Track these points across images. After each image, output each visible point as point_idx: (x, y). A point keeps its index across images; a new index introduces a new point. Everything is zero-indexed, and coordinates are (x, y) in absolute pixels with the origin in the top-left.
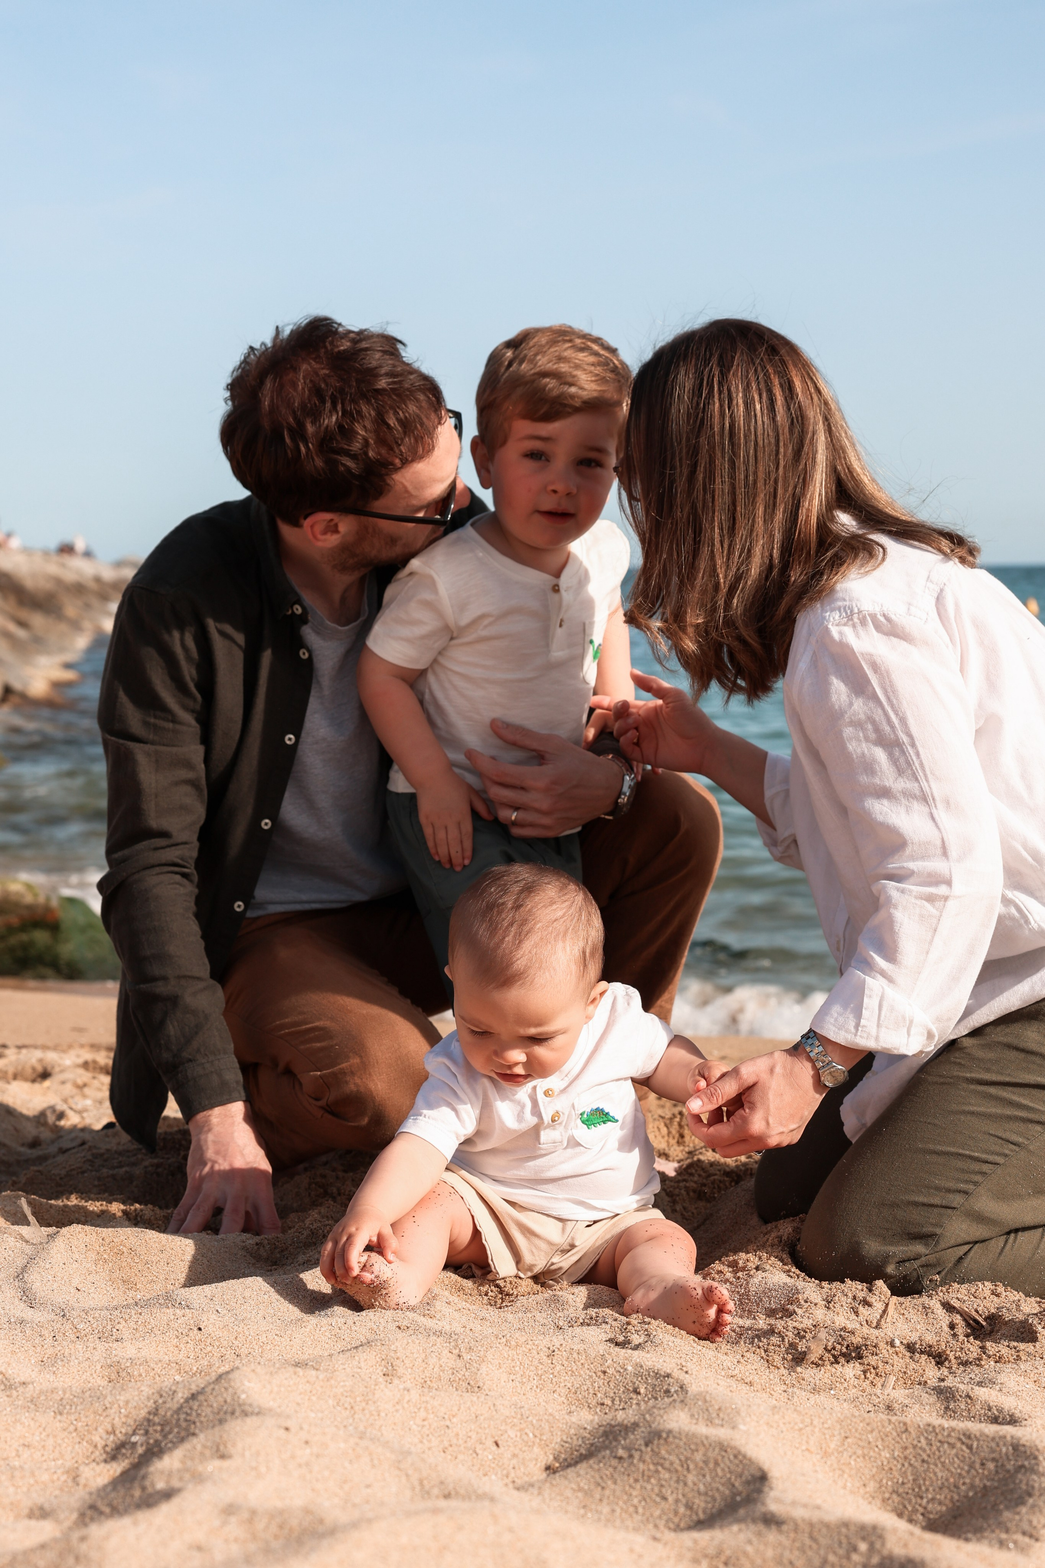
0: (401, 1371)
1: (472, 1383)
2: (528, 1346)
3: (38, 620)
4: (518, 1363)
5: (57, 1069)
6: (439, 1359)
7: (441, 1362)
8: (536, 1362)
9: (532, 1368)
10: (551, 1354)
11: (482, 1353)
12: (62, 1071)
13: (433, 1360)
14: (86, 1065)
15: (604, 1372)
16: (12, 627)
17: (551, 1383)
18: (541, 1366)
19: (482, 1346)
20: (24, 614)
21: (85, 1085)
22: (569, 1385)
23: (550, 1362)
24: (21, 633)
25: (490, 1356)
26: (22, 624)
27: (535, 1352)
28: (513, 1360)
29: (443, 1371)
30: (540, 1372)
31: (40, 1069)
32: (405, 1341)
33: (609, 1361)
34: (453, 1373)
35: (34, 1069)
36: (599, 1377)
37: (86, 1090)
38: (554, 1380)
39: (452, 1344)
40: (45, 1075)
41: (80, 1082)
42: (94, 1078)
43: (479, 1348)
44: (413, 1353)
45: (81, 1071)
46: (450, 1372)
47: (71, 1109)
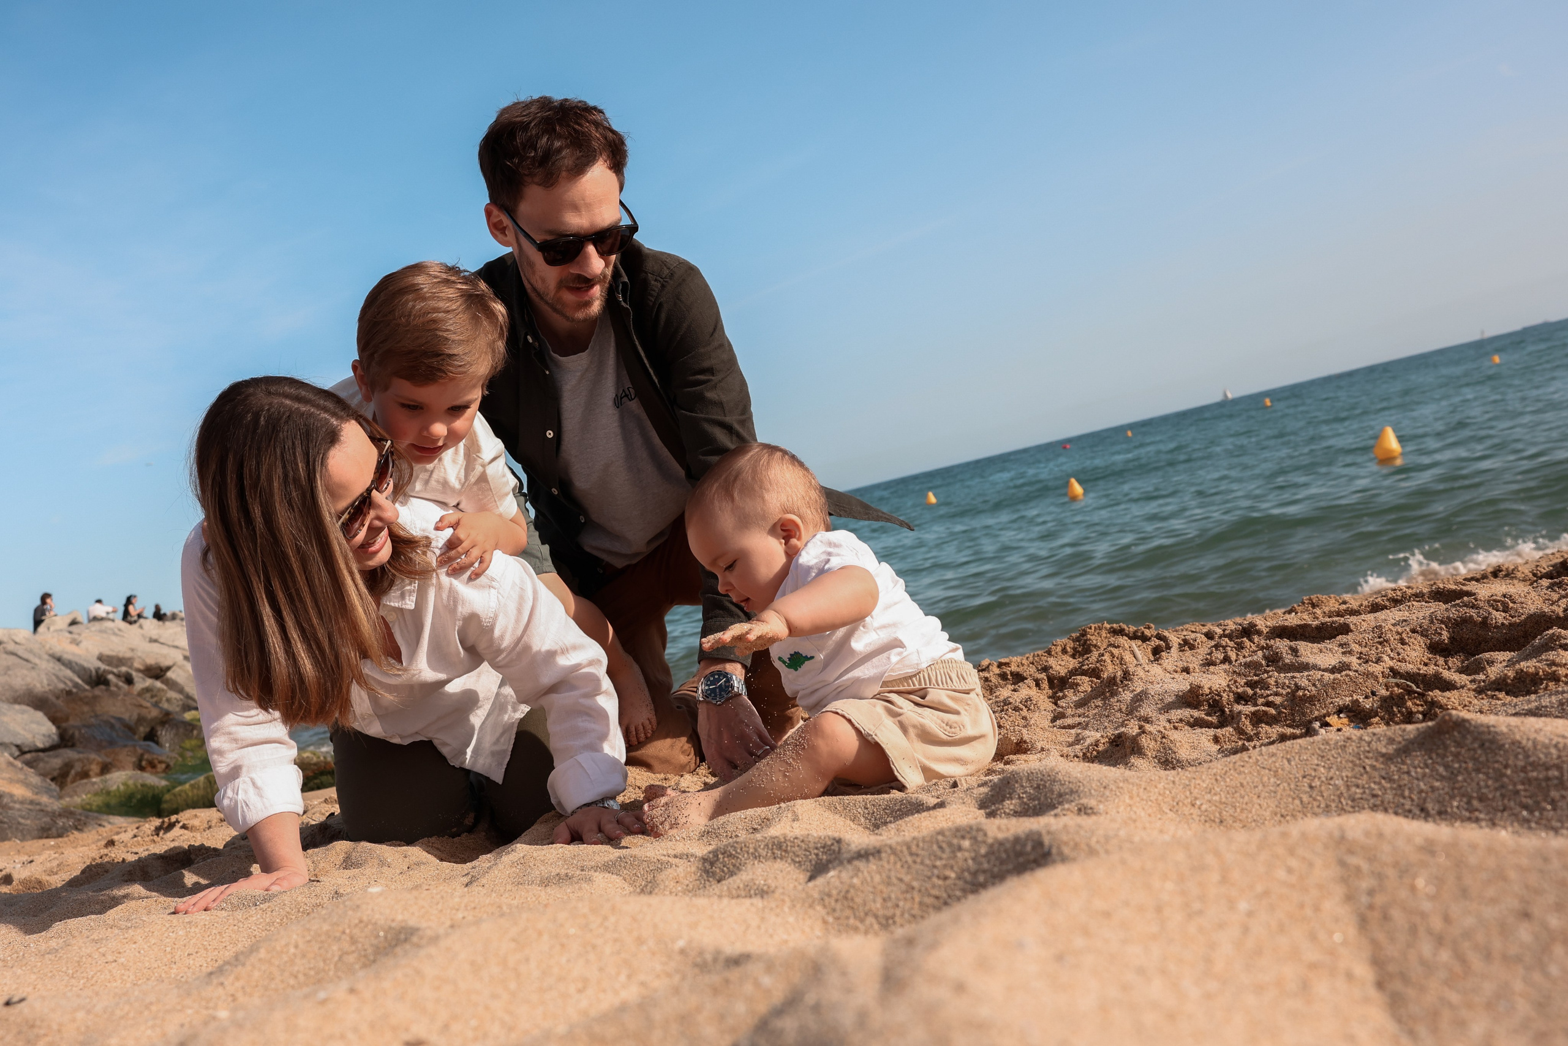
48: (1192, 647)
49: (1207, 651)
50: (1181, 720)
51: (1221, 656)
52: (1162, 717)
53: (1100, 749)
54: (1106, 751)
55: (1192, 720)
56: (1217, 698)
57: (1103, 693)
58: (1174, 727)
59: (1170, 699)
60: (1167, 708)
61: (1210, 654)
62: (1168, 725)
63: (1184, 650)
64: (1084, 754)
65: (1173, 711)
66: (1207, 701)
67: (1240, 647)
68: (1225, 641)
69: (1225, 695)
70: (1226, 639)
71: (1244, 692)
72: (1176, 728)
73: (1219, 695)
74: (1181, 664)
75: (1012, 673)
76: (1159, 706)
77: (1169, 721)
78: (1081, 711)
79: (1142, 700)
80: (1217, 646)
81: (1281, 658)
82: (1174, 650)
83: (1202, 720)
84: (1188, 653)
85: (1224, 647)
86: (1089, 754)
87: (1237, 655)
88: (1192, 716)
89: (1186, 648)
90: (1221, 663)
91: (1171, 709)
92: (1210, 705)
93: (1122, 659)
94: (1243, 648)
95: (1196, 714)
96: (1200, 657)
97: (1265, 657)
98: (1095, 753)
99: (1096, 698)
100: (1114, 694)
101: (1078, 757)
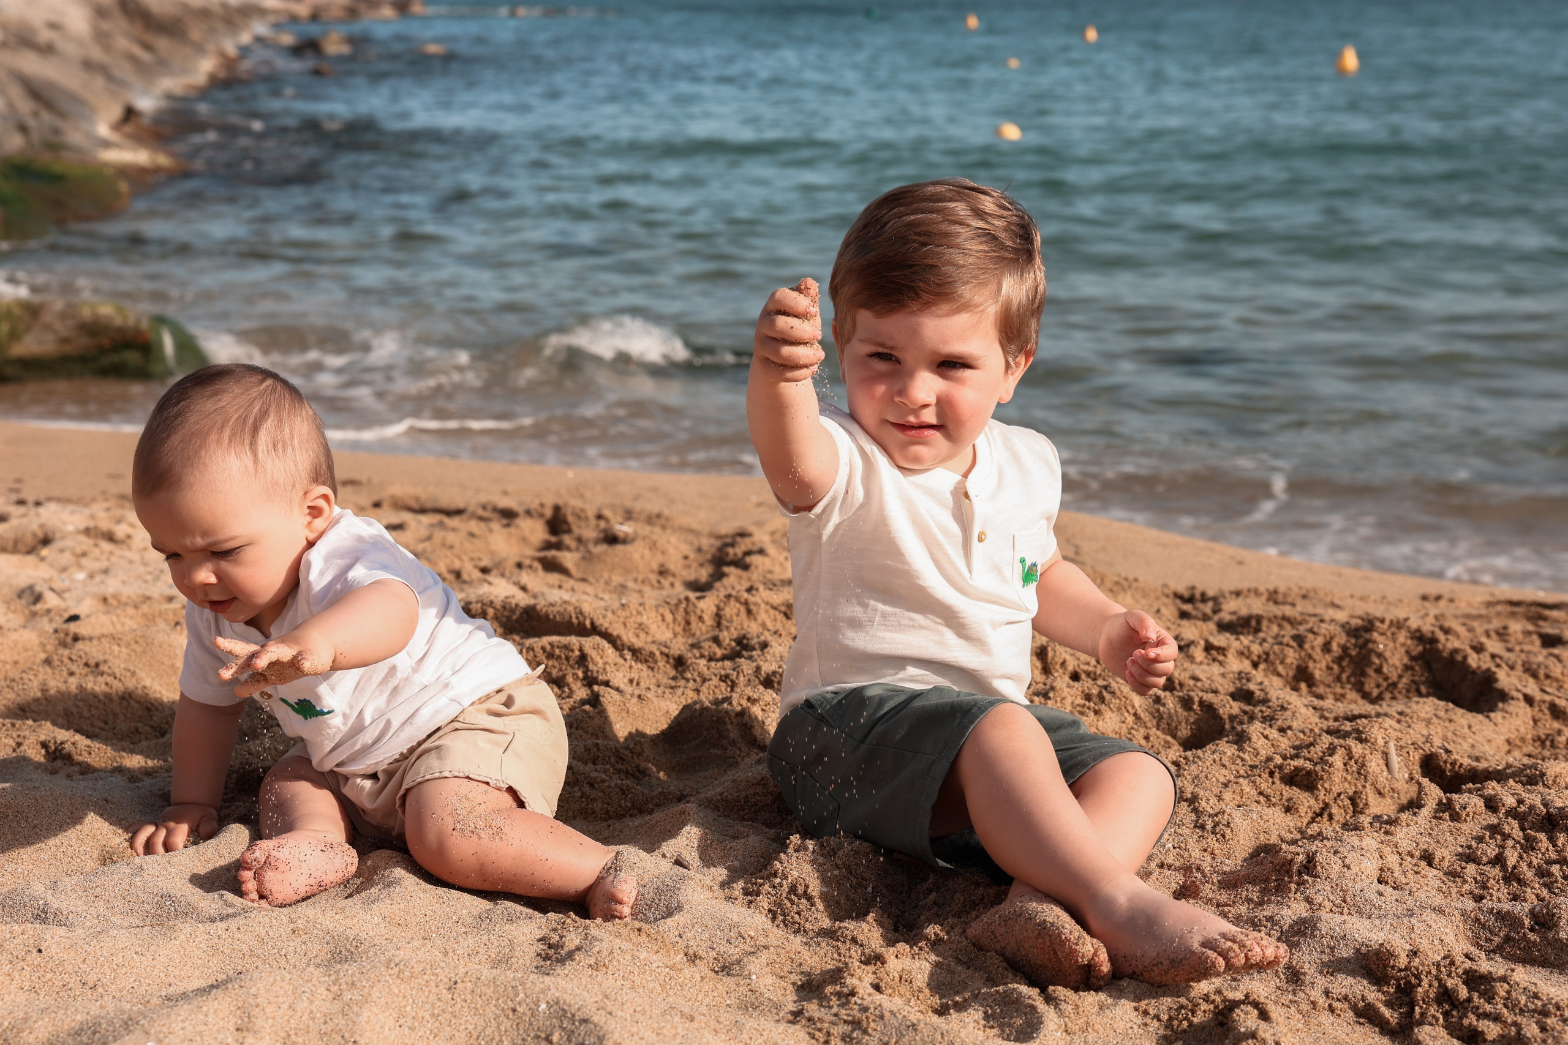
0: (259, 1023)
1: (347, 1035)
2: (426, 977)
3: (163, 44)
4: (411, 1000)
5: (58, 535)
6: (312, 1002)
7: (313, 1008)
8: (432, 998)
9: (428, 1006)
10: (453, 986)
11: (366, 990)
12: (63, 538)
13: (303, 1005)
14: (87, 532)
15: (514, 1010)
16: (138, 51)
17: (450, 1026)
18: (438, 1004)
19: (368, 981)
20: (150, 38)
21: (84, 554)
22: (471, 1028)
23: (450, 996)
24: (145, 56)
25: (375, 994)
26: (148, 47)
27: (433, 984)
28: (404, 997)
29: (313, 1019)
30: (436, 1012)
31: (40, 534)
32: (272, 980)
33: (522, 996)
34: (326, 1022)
35: (34, 535)
36: (507, 1017)
37: (84, 561)
38: (453, 1021)
39: (333, 978)
40: (46, 541)
41: (79, 550)
42: (96, 545)
43: (364, 983)
44: (277, 997)
45: (82, 538)
46: (322, 1021)
47: (52, 589)
48: (1455, 817)
49: (1477, 830)
50: (1346, 998)
51: (1492, 851)
52: (1321, 981)
53: (1195, 1020)
54: (1202, 1026)
55: (1362, 1004)
56: (1413, 981)
57: (1267, 880)
58: (1330, 1006)
59: (1346, 953)
60: (1334, 967)
61: (1480, 839)
62: (1322, 1001)
63: (1440, 818)
64: (1171, 1019)
65: (1340, 977)
66: (1398, 980)
67: (1529, 845)
68: (1513, 827)
69: (1425, 983)
70: (1515, 824)
71: (1455, 991)
72: (1332, 1009)
73: (1417, 977)
74: (1426, 842)
75: (1201, 702)
76: (1325, 958)
77: (1327, 993)
78: (1223, 897)
79: (1304, 935)
80: (1494, 829)
81: (1556, 925)
82: (1425, 812)
83: (1376, 1011)
84: (1446, 825)
85: (1506, 837)
86: (1175, 1023)
87: (1521, 857)
88: (1363, 998)
89: (1446, 815)
90: (1489, 862)
91: (1340, 970)
92: (1398, 986)
93: (1363, 765)
94: (1533, 849)
95: (1373, 996)
96: (1462, 840)
97: (1532, 914)
98: (1185, 1024)
99: (1254, 883)
100: (1281, 889)
101: (1159, 1020)
